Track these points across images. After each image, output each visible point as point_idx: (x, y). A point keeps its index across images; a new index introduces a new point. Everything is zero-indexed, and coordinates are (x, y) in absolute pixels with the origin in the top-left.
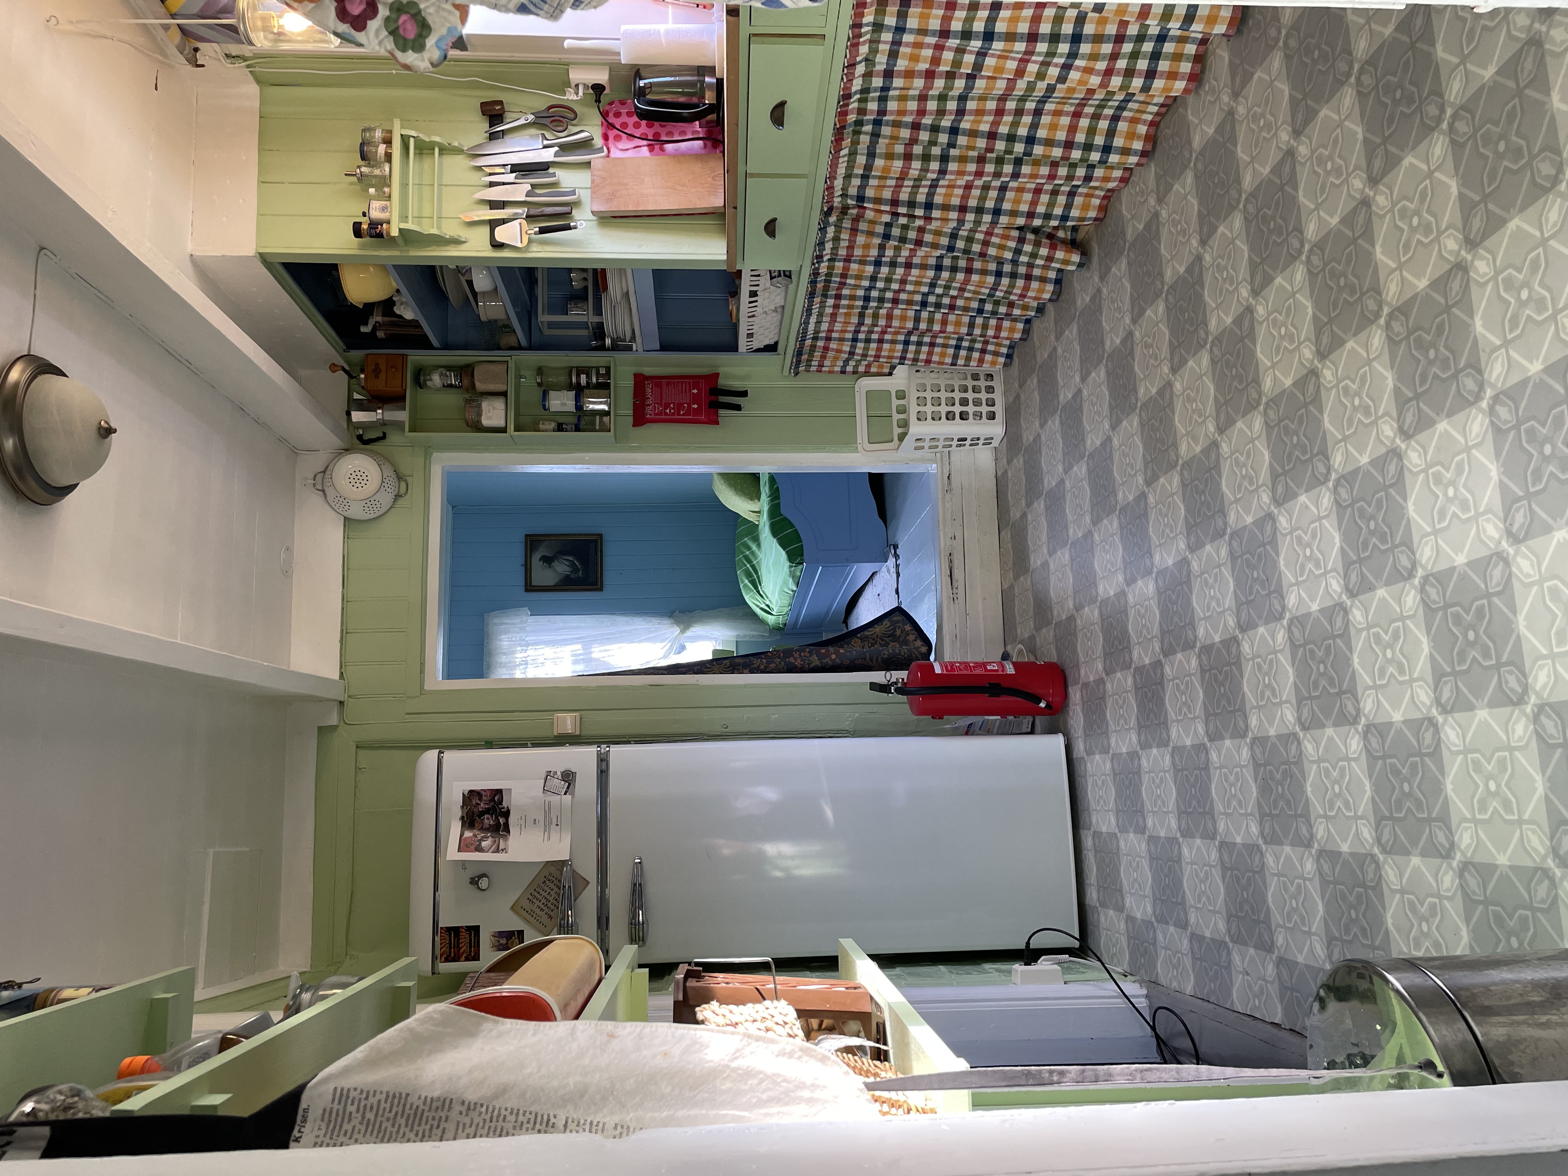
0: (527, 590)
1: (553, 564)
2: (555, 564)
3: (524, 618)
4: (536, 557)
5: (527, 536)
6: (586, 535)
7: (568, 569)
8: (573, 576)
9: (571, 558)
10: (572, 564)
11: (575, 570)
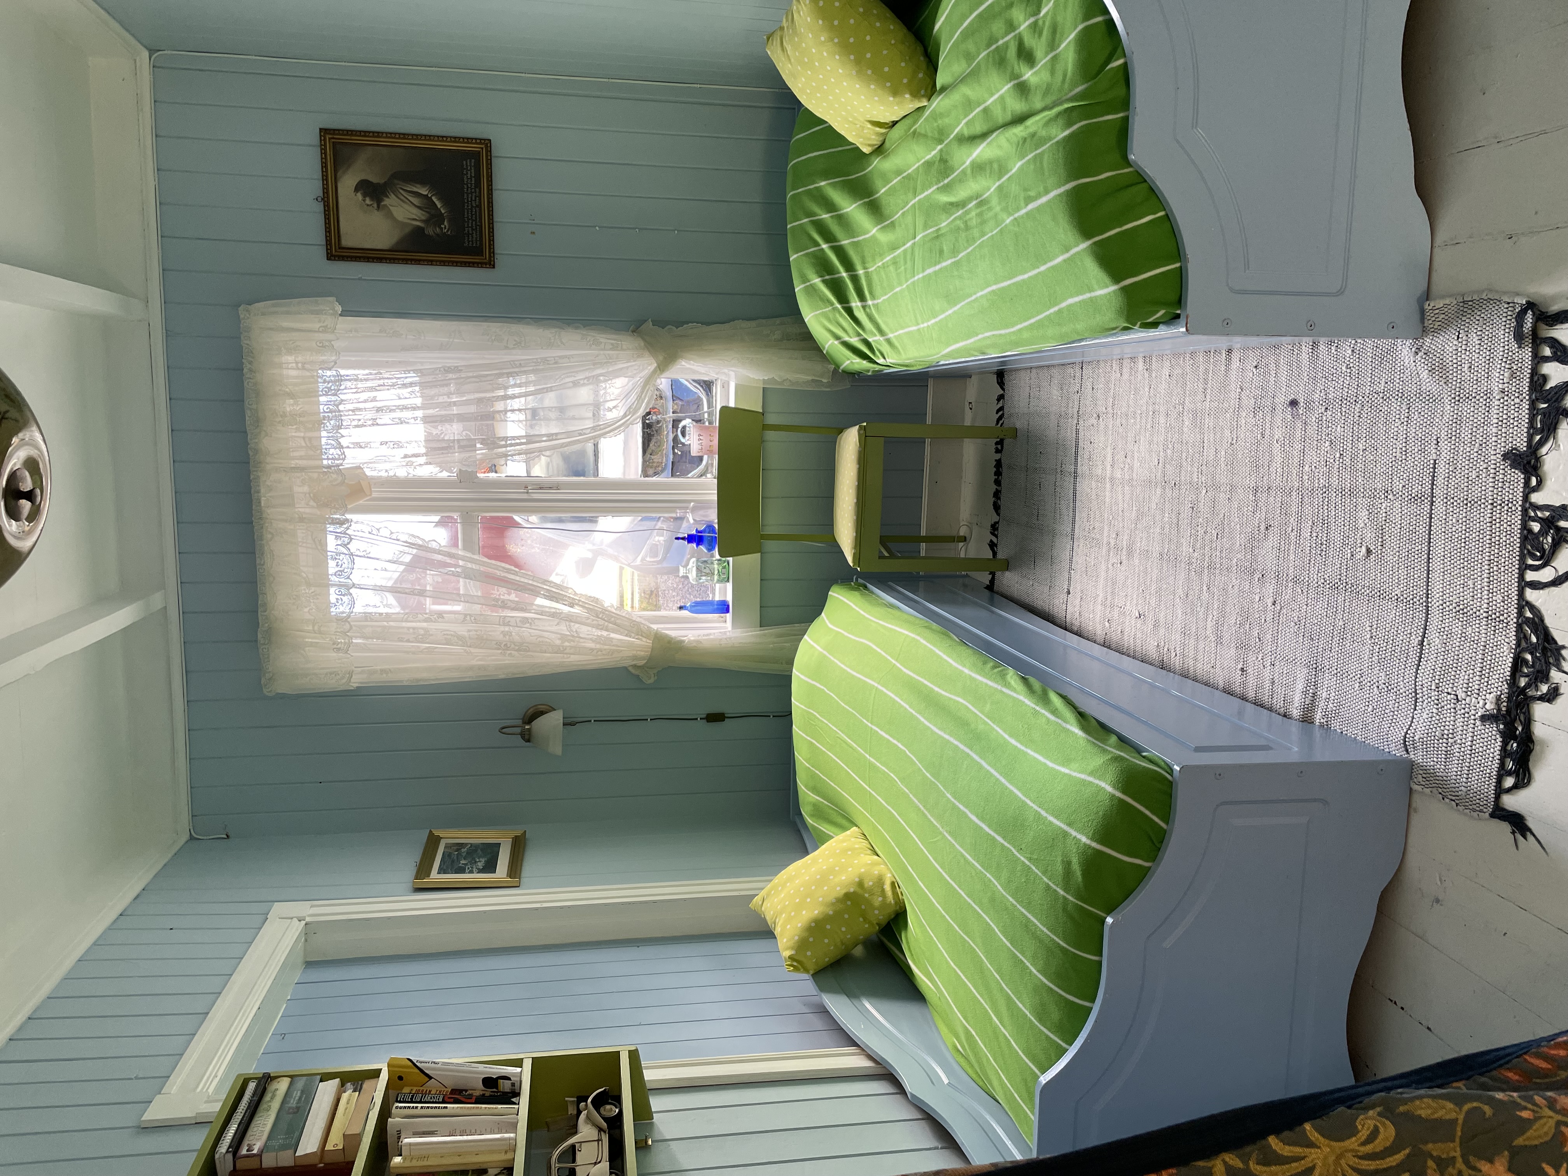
0: (330, 257)
1: (386, 202)
2: (391, 201)
3: (329, 321)
4: (347, 184)
5: (324, 132)
6: (456, 139)
7: (416, 213)
8: (430, 231)
9: (424, 191)
10: (427, 204)
11: (435, 218)
